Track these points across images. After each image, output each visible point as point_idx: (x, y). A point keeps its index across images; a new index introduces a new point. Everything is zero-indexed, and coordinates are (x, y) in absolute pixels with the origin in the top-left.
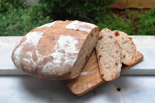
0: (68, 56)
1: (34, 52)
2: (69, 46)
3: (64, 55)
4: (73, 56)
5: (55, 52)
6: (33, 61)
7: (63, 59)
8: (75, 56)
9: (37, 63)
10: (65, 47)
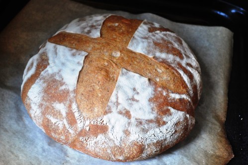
0: (137, 126)
1: (70, 106)
2: (137, 101)
3: (129, 121)
4: (146, 126)
5: (111, 112)
6: (67, 126)
7: (127, 130)
8: (148, 124)
9: (76, 131)
10: (130, 102)
